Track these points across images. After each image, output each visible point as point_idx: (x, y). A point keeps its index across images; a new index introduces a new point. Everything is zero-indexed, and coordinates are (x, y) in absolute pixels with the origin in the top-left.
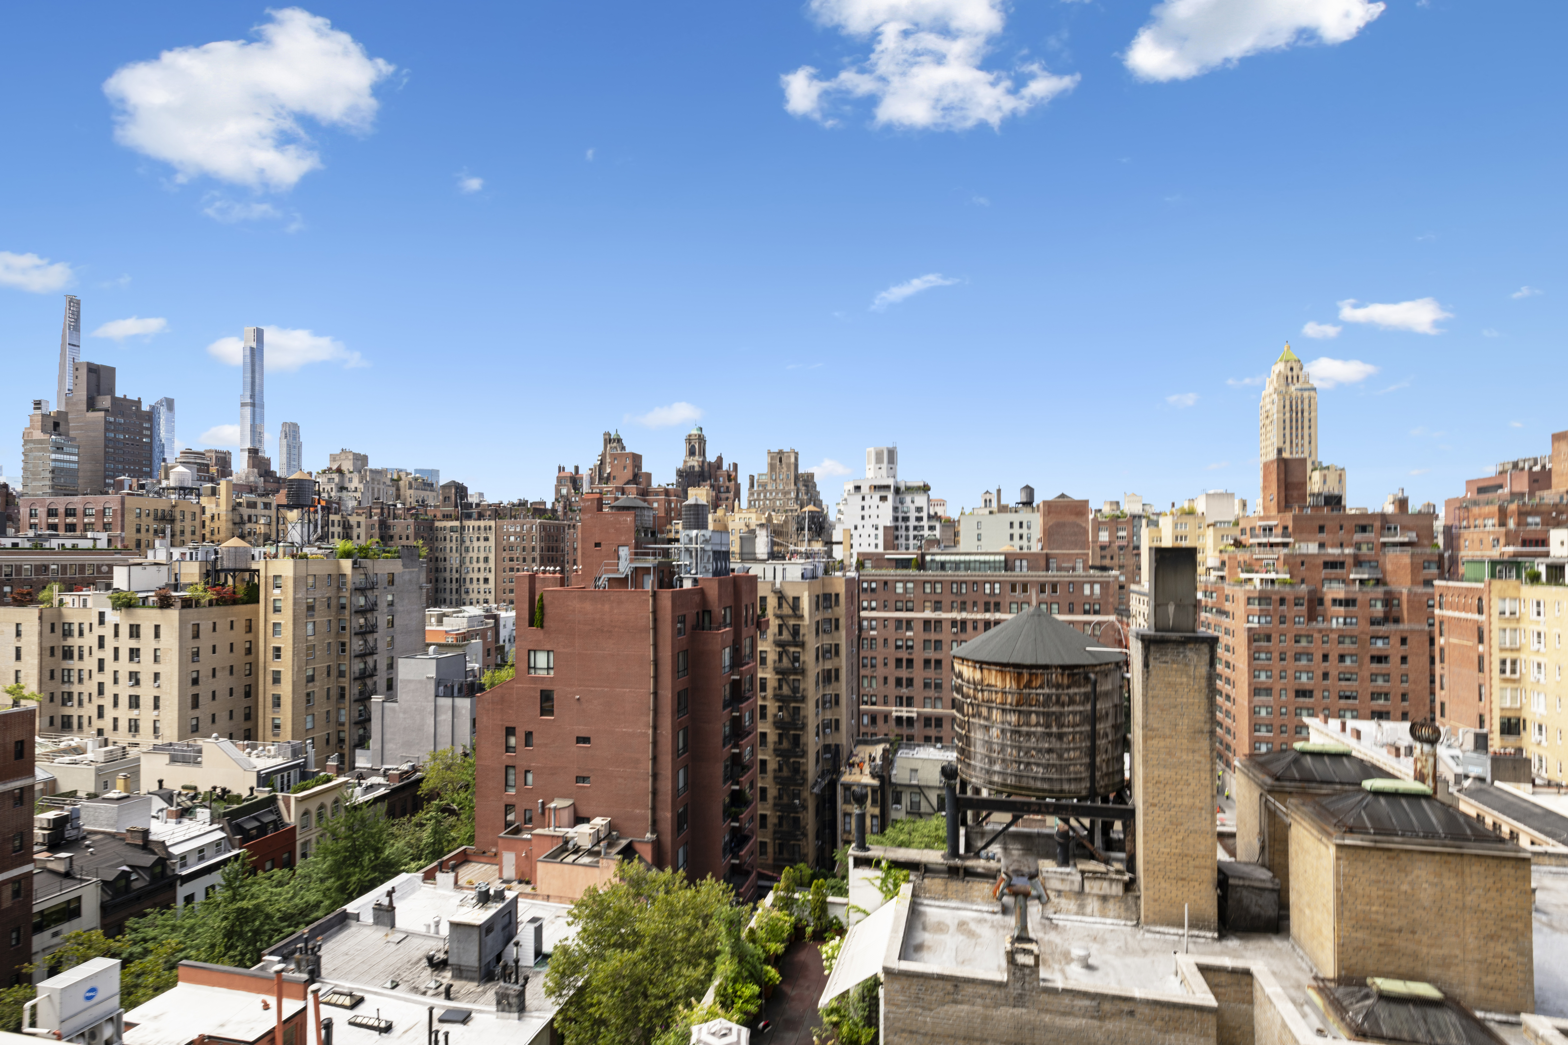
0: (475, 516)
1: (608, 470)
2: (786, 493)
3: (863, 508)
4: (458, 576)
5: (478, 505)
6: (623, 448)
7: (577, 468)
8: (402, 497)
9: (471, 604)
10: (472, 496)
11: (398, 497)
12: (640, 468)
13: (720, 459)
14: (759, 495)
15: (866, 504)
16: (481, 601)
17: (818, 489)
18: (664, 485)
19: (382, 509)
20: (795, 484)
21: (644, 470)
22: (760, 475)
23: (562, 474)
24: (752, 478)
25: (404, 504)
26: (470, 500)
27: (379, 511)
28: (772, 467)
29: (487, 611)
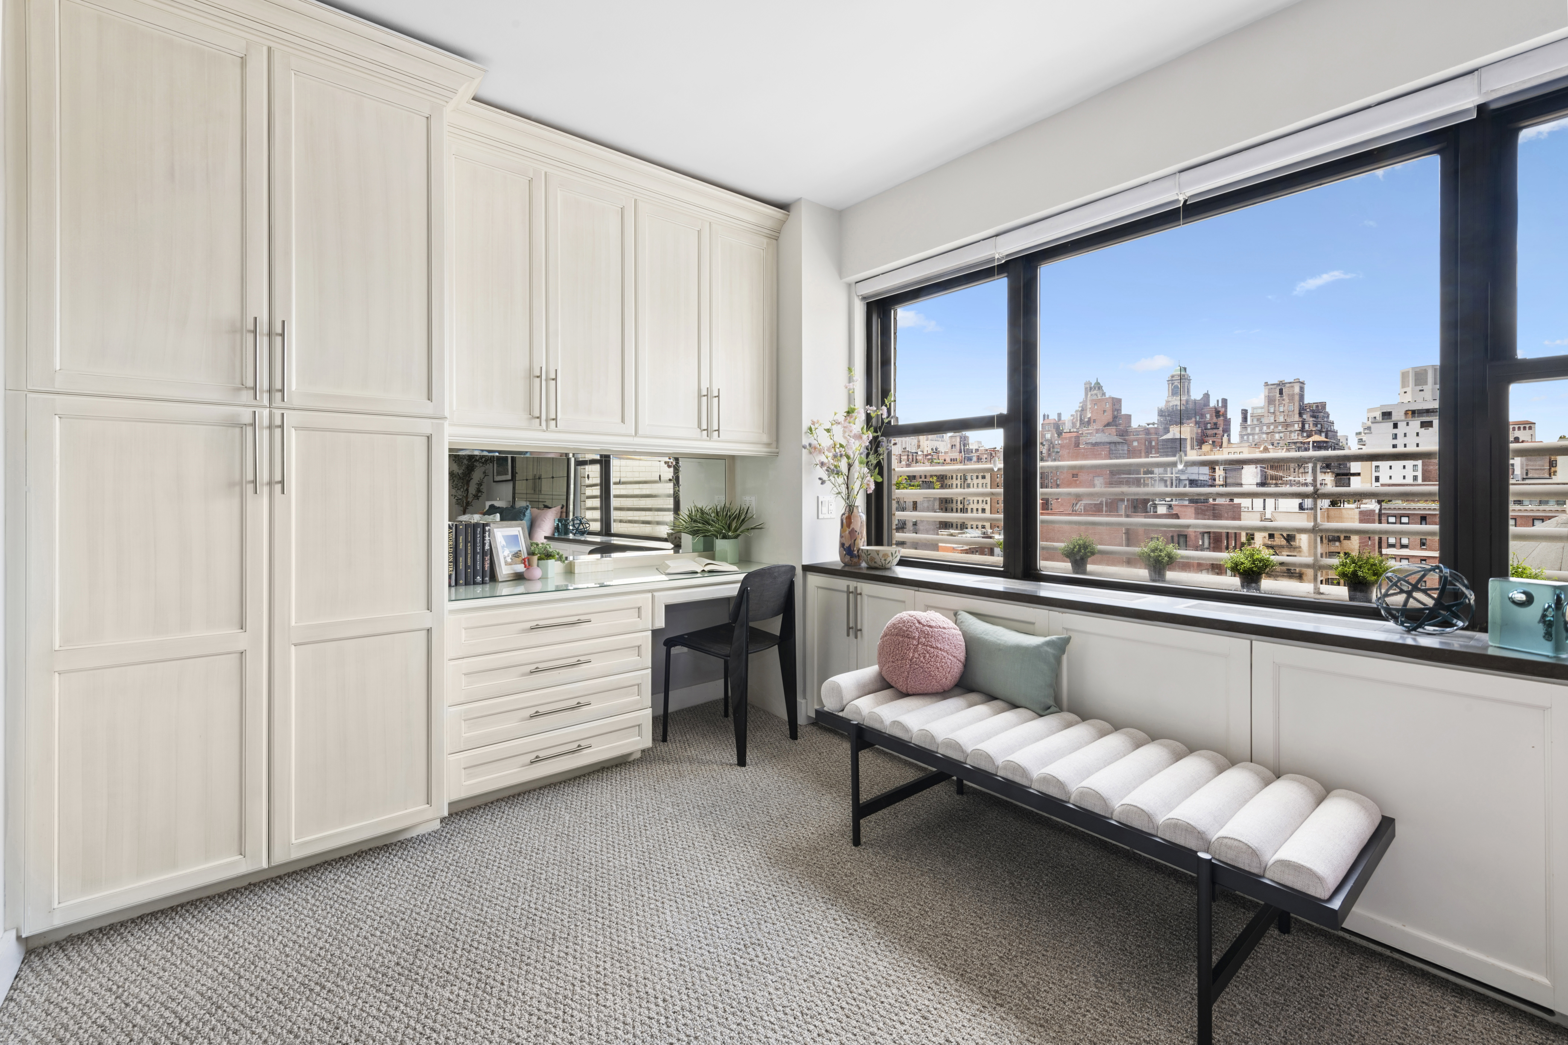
0: (975, 459)
1: (1089, 415)
2: (1287, 425)
3: (1395, 437)
4: (962, 507)
5: (977, 450)
6: (1104, 394)
7: (1059, 415)
8: (921, 447)
9: (972, 528)
10: (972, 444)
11: (919, 446)
12: (1119, 410)
13: (1207, 396)
14: (1253, 429)
15: (1400, 431)
16: (980, 527)
17: (1331, 418)
18: (1144, 424)
19: (908, 456)
20: (1300, 414)
21: (1124, 412)
22: (1253, 408)
23: (1047, 421)
24: (1245, 413)
25: (923, 452)
26: (971, 447)
27: (906, 457)
28: (1270, 401)
29: (984, 533)
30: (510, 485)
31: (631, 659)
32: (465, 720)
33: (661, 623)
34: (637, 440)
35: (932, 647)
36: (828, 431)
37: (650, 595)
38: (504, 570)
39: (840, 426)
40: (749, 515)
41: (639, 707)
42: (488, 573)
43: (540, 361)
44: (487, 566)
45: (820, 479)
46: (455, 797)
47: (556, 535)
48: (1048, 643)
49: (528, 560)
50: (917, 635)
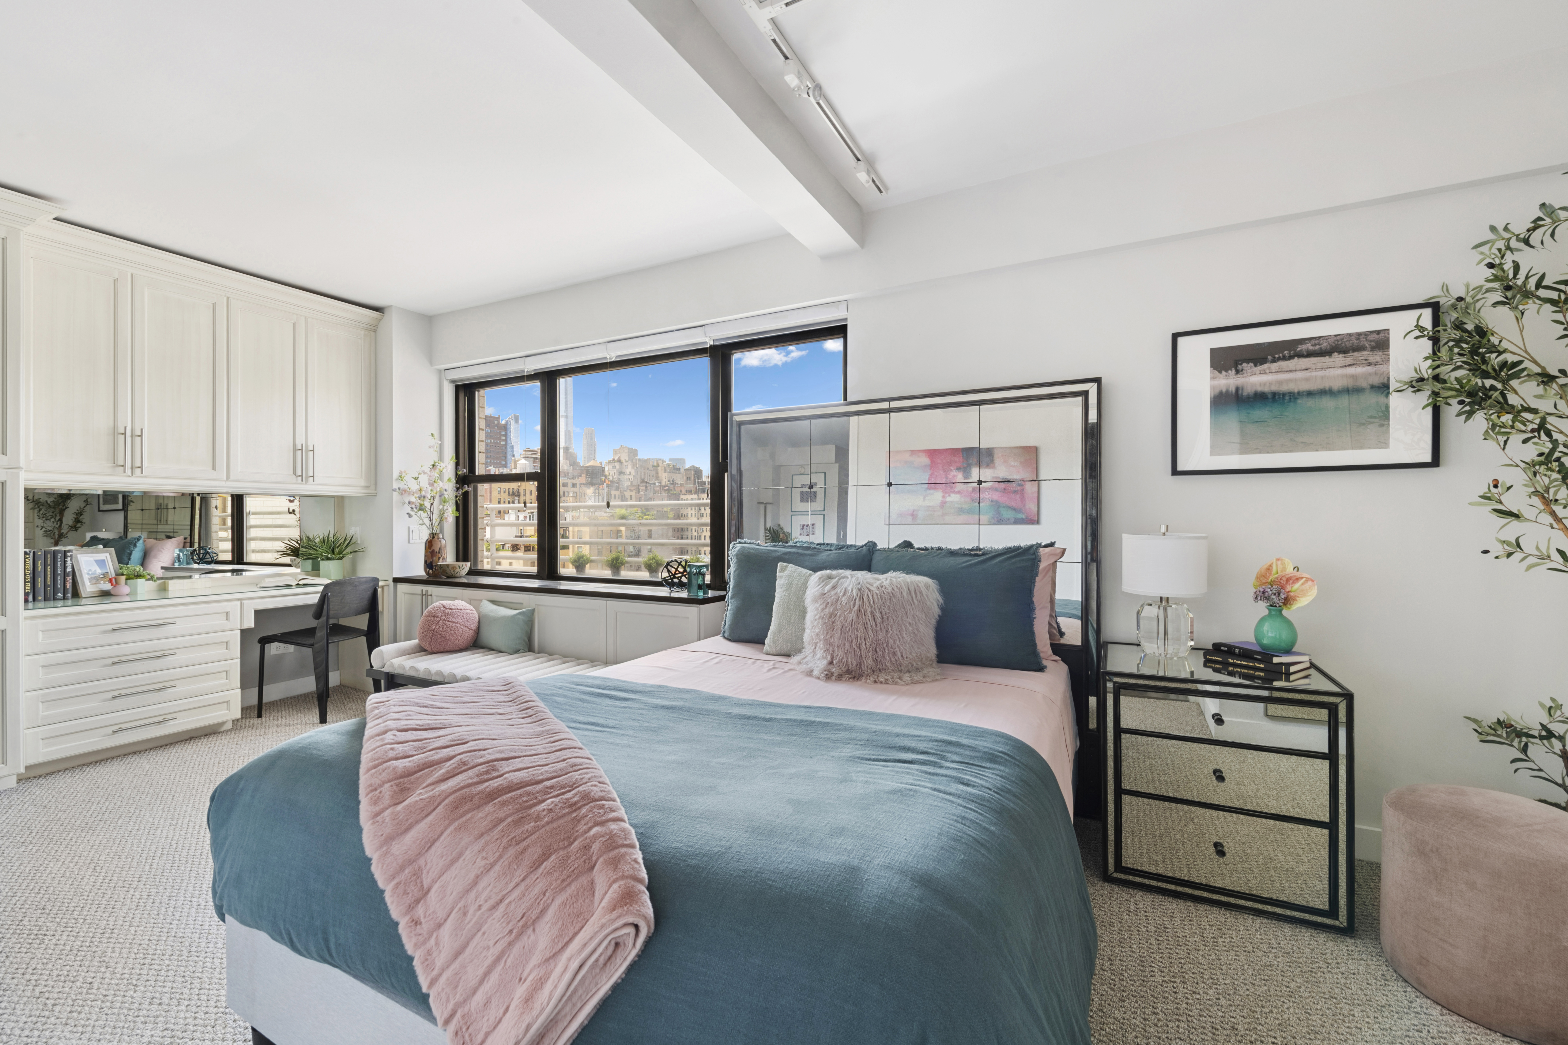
8: (659, 478)
11: (657, 478)
25: (660, 483)
30: (122, 514)
31: (221, 651)
32: (42, 702)
33: (250, 623)
34: (229, 484)
35: (449, 621)
36: (416, 478)
37: (239, 603)
38: (87, 587)
39: (426, 475)
40: (353, 541)
41: (228, 687)
42: (70, 591)
43: (125, 421)
44: (69, 584)
45: (408, 514)
46: (32, 761)
47: (177, 565)
48: (520, 613)
49: (115, 579)
50: (440, 614)
